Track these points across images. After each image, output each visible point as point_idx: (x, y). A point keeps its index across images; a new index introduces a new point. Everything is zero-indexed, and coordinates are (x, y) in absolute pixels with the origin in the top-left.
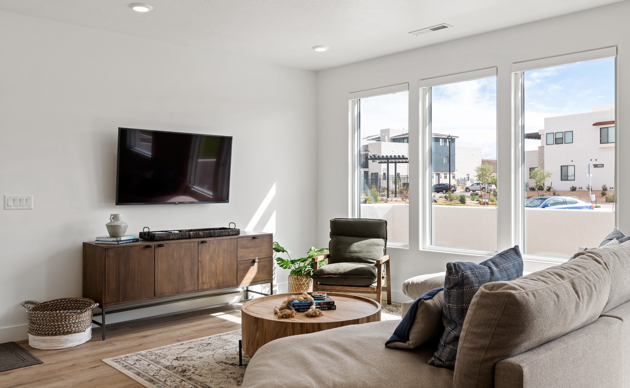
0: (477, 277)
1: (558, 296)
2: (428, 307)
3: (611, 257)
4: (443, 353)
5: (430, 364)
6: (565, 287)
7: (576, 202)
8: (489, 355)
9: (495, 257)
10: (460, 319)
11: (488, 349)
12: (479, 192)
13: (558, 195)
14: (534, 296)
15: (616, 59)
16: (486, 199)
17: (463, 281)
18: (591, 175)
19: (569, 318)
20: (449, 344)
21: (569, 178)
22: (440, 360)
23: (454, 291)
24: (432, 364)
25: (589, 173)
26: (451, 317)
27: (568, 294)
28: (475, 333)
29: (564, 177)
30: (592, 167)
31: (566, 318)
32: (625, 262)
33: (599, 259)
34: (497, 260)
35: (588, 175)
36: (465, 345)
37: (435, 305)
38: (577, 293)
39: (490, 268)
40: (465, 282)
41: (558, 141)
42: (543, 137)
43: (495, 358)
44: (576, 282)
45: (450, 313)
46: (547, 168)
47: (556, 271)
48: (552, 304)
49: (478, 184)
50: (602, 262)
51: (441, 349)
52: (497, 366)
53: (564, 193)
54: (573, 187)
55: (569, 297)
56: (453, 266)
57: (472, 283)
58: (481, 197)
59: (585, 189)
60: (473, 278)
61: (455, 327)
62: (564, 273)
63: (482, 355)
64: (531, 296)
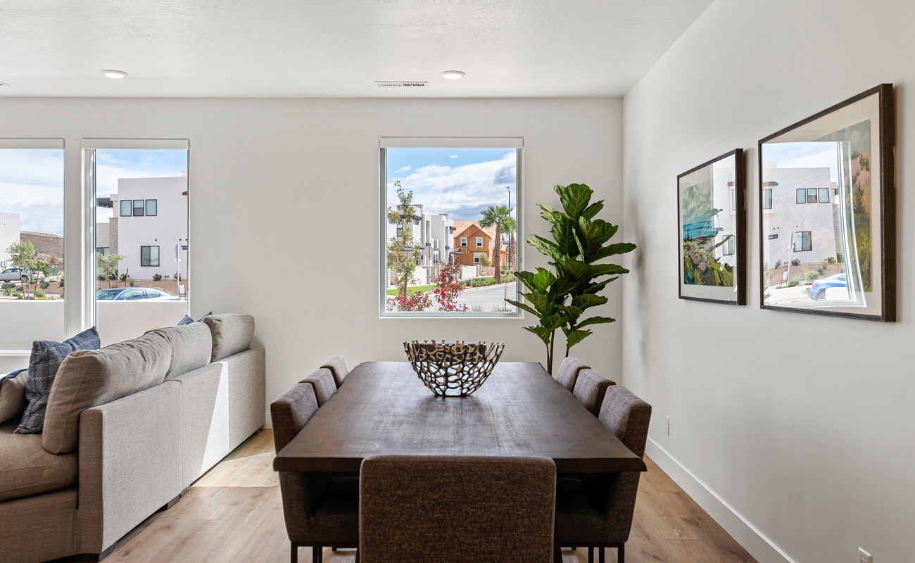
0: (61, 352)
1: (129, 359)
2: (12, 384)
3: (174, 334)
4: (28, 421)
5: (16, 433)
6: (135, 354)
7: (160, 295)
8: (75, 407)
9: (76, 337)
10: (46, 389)
11: (75, 402)
12: (18, 284)
13: (136, 286)
14: (111, 358)
15: (188, 151)
16: (31, 292)
17: (48, 356)
18: (179, 260)
19: (138, 376)
20: (34, 413)
21: (151, 264)
22: (26, 428)
23: (40, 366)
24: (18, 432)
25: (177, 257)
26: (36, 389)
27: (137, 358)
28: (63, 392)
29: (145, 261)
30: (180, 249)
31: (135, 376)
32: (185, 338)
33: (163, 334)
34: (78, 339)
35: (175, 260)
36: (54, 403)
37: (19, 383)
38: (144, 358)
39: (71, 345)
40: (51, 356)
41: (138, 212)
42: (117, 205)
43: (80, 408)
44: (144, 350)
45: (35, 386)
46: (122, 250)
47: (128, 343)
48: (124, 364)
49: (14, 270)
50: (165, 336)
51: (26, 420)
52: (82, 414)
53: (145, 283)
54: (156, 275)
55: (138, 360)
56: (39, 344)
57: (57, 357)
58: (21, 289)
59: (172, 277)
60: (57, 354)
61: (40, 398)
62: (134, 344)
63: (70, 407)
64: (109, 358)
